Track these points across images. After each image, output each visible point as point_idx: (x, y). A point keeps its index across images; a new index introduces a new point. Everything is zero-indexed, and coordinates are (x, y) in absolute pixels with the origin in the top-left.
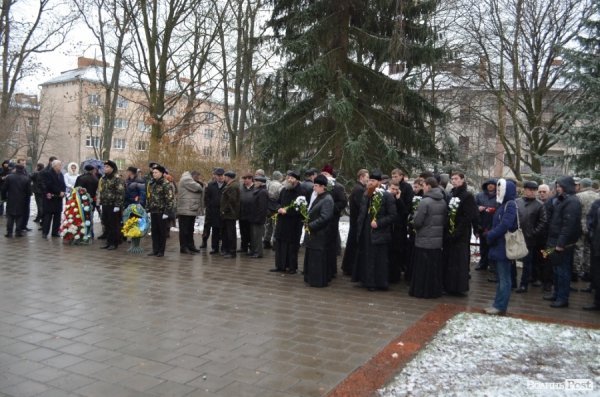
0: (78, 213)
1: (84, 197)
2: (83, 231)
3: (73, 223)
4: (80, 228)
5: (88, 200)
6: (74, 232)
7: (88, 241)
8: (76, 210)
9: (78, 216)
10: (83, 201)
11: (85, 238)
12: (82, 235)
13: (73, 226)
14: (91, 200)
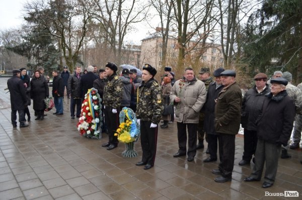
0: (89, 111)
1: (95, 98)
2: (94, 127)
3: (85, 120)
4: (91, 124)
5: (98, 99)
6: (86, 128)
7: (98, 135)
8: (87, 108)
9: (89, 114)
10: (93, 101)
11: (96, 133)
12: (93, 131)
13: (85, 122)
14: (100, 100)
